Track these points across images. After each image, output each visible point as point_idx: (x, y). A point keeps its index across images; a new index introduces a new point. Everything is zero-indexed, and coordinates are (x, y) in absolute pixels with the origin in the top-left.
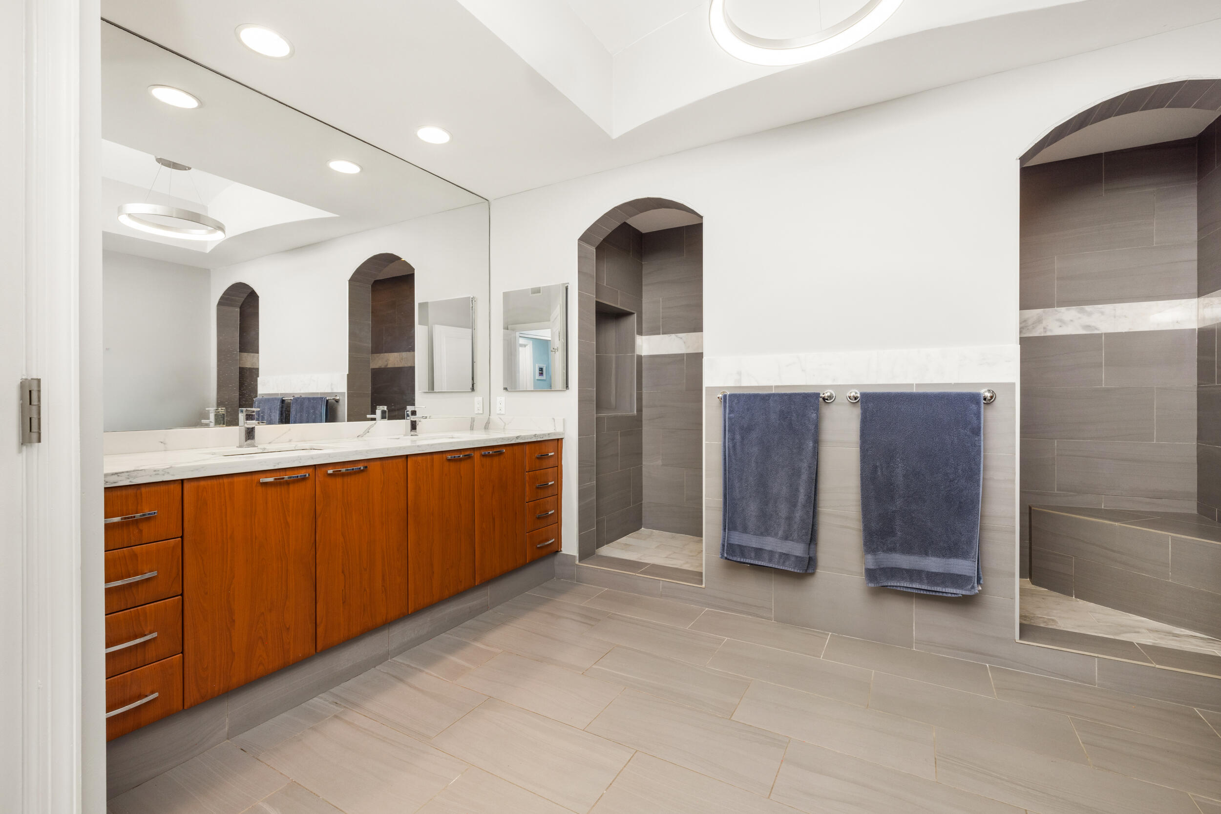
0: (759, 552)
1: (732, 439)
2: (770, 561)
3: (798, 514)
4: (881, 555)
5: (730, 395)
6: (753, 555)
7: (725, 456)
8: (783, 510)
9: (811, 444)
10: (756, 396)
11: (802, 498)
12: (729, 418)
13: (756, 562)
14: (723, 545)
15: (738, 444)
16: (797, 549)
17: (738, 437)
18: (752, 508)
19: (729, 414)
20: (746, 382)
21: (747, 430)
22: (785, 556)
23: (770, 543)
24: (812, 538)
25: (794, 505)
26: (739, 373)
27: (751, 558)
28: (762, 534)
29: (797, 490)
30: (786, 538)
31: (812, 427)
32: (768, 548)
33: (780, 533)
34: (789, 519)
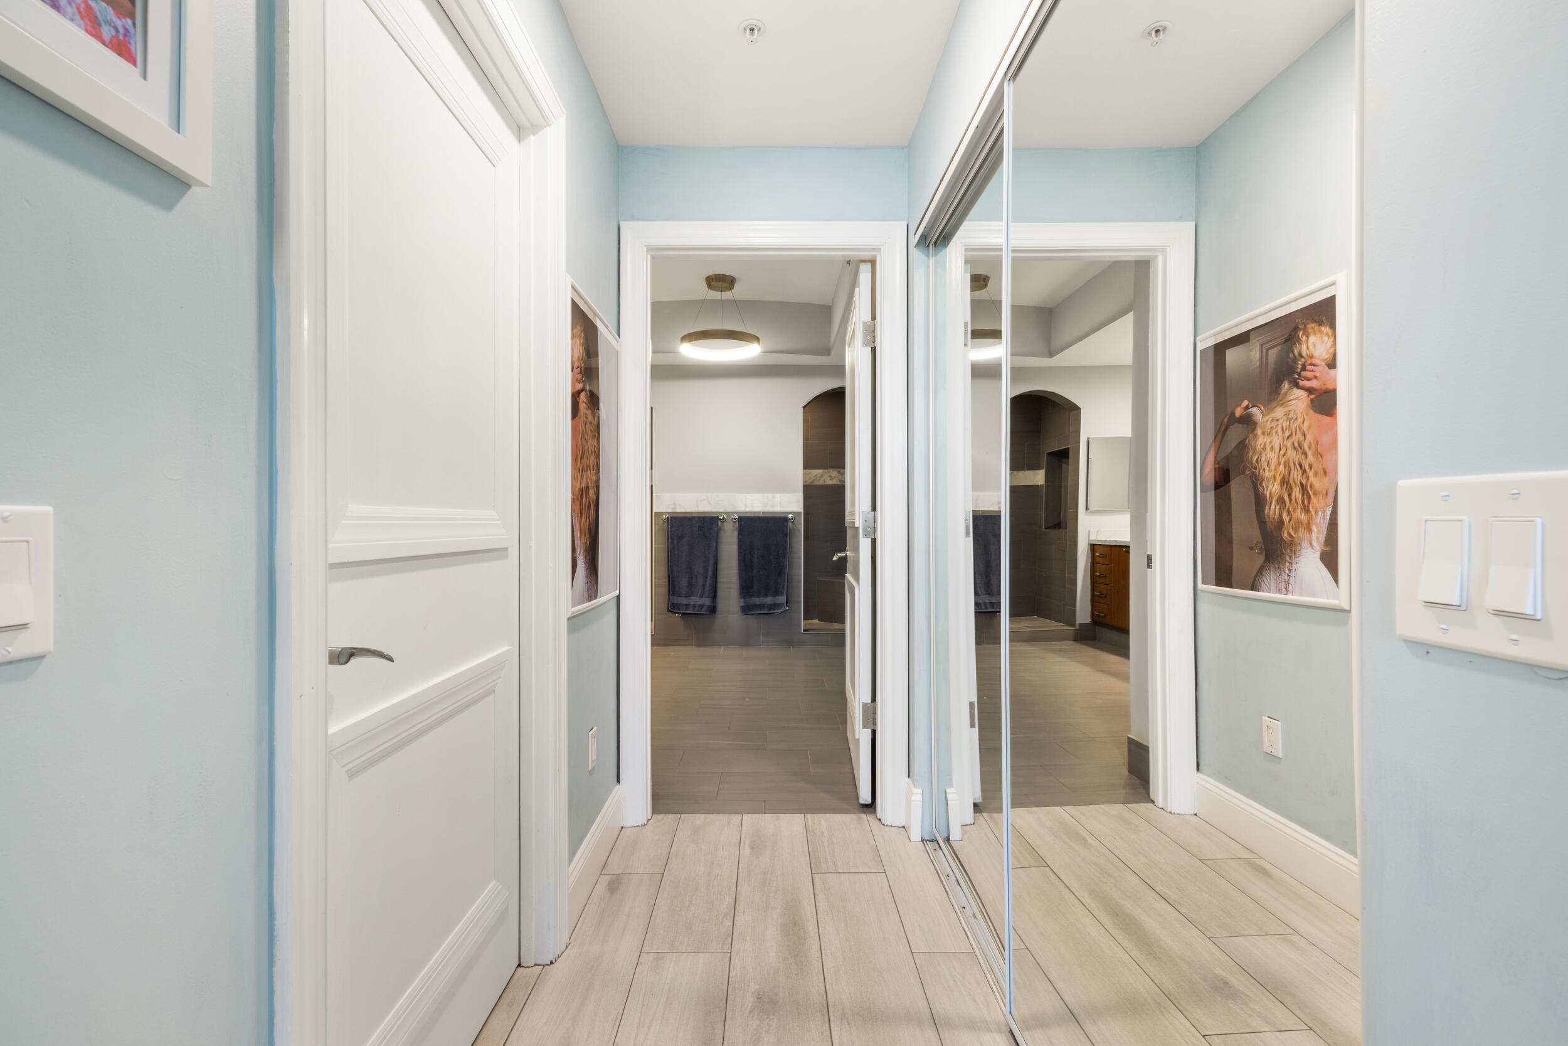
0: (687, 605)
1: (673, 542)
2: (694, 610)
3: (708, 583)
4: (747, 599)
5: (671, 517)
6: (684, 608)
7: (668, 555)
8: (700, 581)
9: (714, 544)
10: (685, 518)
11: (710, 573)
12: (671, 531)
13: (686, 612)
14: (669, 604)
15: (676, 547)
16: (707, 601)
17: (675, 541)
18: (683, 582)
19: (671, 528)
20: (678, 510)
21: (680, 538)
22: (702, 606)
23: (695, 600)
24: (714, 596)
25: (706, 578)
26: (675, 504)
27: (683, 610)
28: (690, 596)
29: (708, 569)
30: (702, 596)
31: (715, 535)
32: (692, 603)
33: (699, 594)
34: (704, 585)
